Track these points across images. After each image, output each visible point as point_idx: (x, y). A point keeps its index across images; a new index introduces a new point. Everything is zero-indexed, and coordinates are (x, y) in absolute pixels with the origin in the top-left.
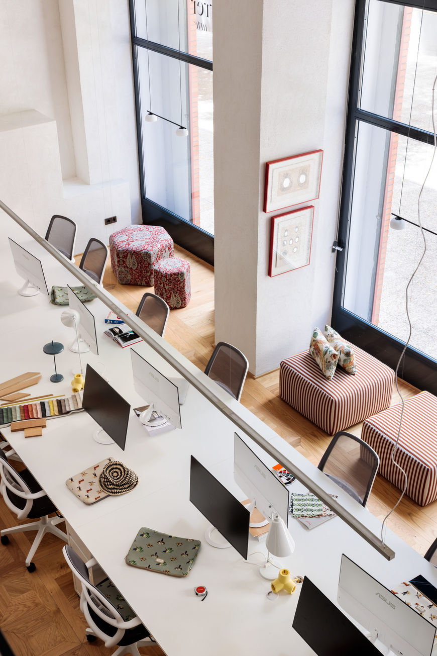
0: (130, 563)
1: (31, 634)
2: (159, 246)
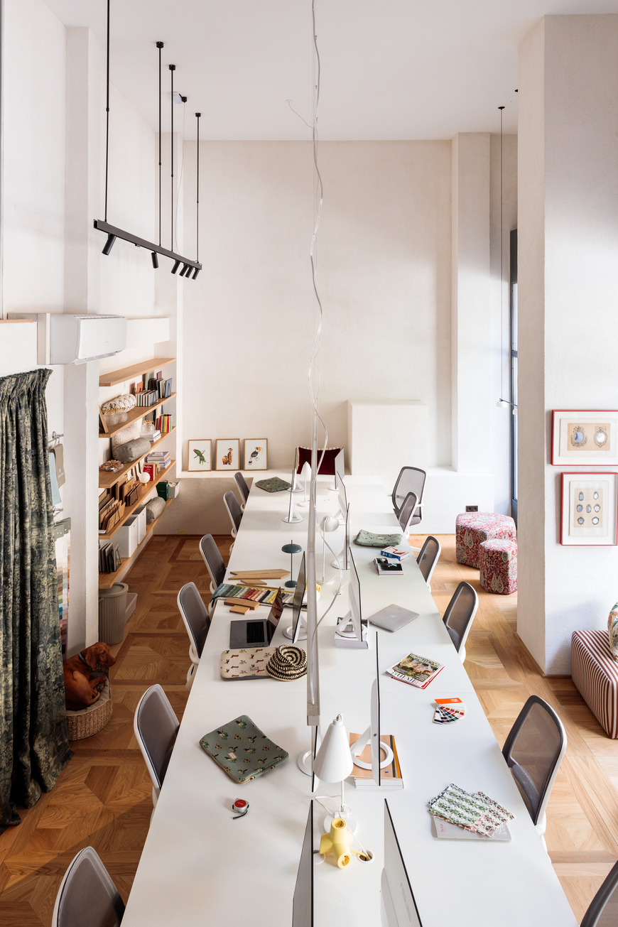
0: (203, 745)
1: (125, 826)
2: (498, 529)
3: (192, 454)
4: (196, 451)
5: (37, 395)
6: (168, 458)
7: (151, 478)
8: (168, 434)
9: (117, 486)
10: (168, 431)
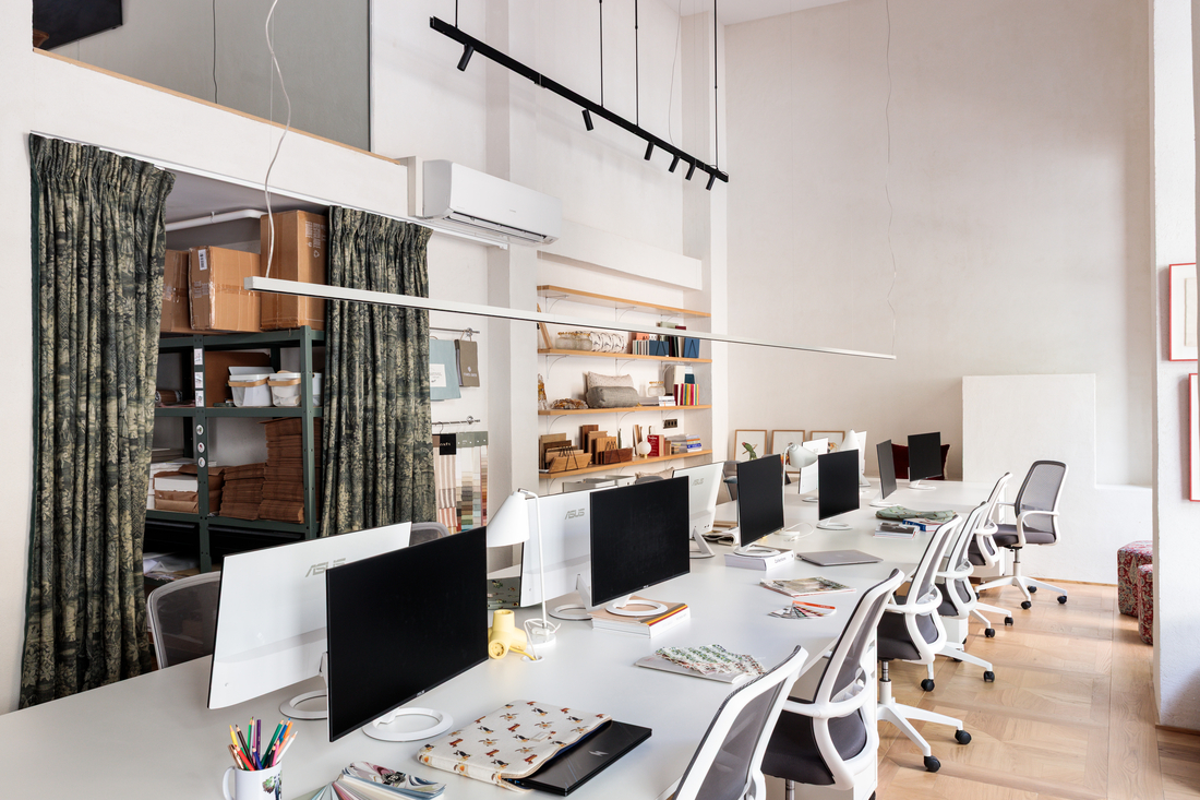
3: (740, 449)
4: (745, 445)
5: (406, 249)
6: (695, 442)
7: (655, 452)
8: (692, 407)
9: (586, 436)
10: (692, 403)
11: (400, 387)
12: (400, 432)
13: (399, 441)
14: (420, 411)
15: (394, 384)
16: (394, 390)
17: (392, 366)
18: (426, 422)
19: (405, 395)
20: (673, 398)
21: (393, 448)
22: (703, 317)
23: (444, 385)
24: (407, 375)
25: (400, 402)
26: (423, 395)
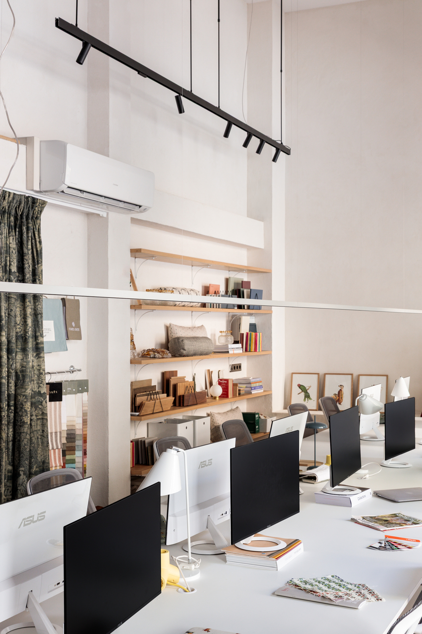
3: (296, 390)
5: (24, 220)
6: (257, 384)
7: (225, 395)
8: (255, 353)
9: (168, 382)
10: (256, 350)
11: (19, 343)
12: (19, 383)
13: (19, 391)
14: (35, 364)
15: (14, 340)
16: (14, 346)
17: (13, 324)
18: (41, 373)
19: (24, 350)
20: (240, 345)
21: (12, 398)
22: (266, 273)
23: (54, 340)
24: (25, 332)
25: (19, 356)
26: (38, 350)
